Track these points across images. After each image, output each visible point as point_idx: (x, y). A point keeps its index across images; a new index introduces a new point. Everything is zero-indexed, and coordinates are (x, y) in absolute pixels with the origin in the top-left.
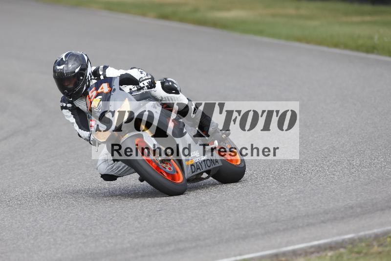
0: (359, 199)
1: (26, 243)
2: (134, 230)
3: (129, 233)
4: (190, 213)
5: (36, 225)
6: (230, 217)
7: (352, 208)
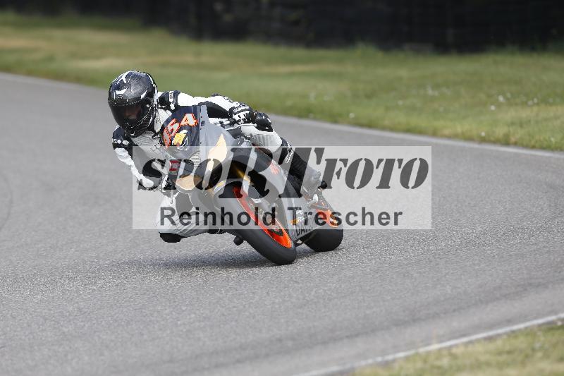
4: (46, 350)
6: (104, 355)
7: (280, 340)
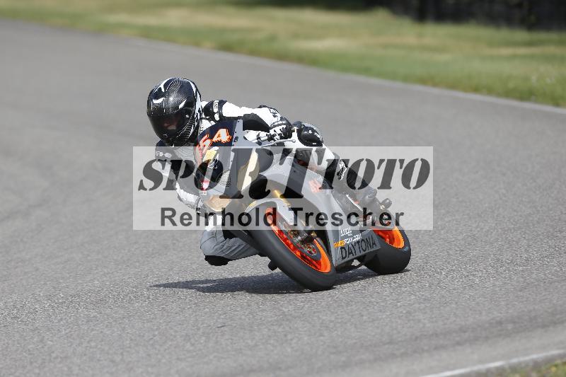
0: (510, 311)
1: (27, 373)
2: (184, 355)
3: (178, 359)
4: (266, 330)
5: (43, 347)
6: (323, 336)
